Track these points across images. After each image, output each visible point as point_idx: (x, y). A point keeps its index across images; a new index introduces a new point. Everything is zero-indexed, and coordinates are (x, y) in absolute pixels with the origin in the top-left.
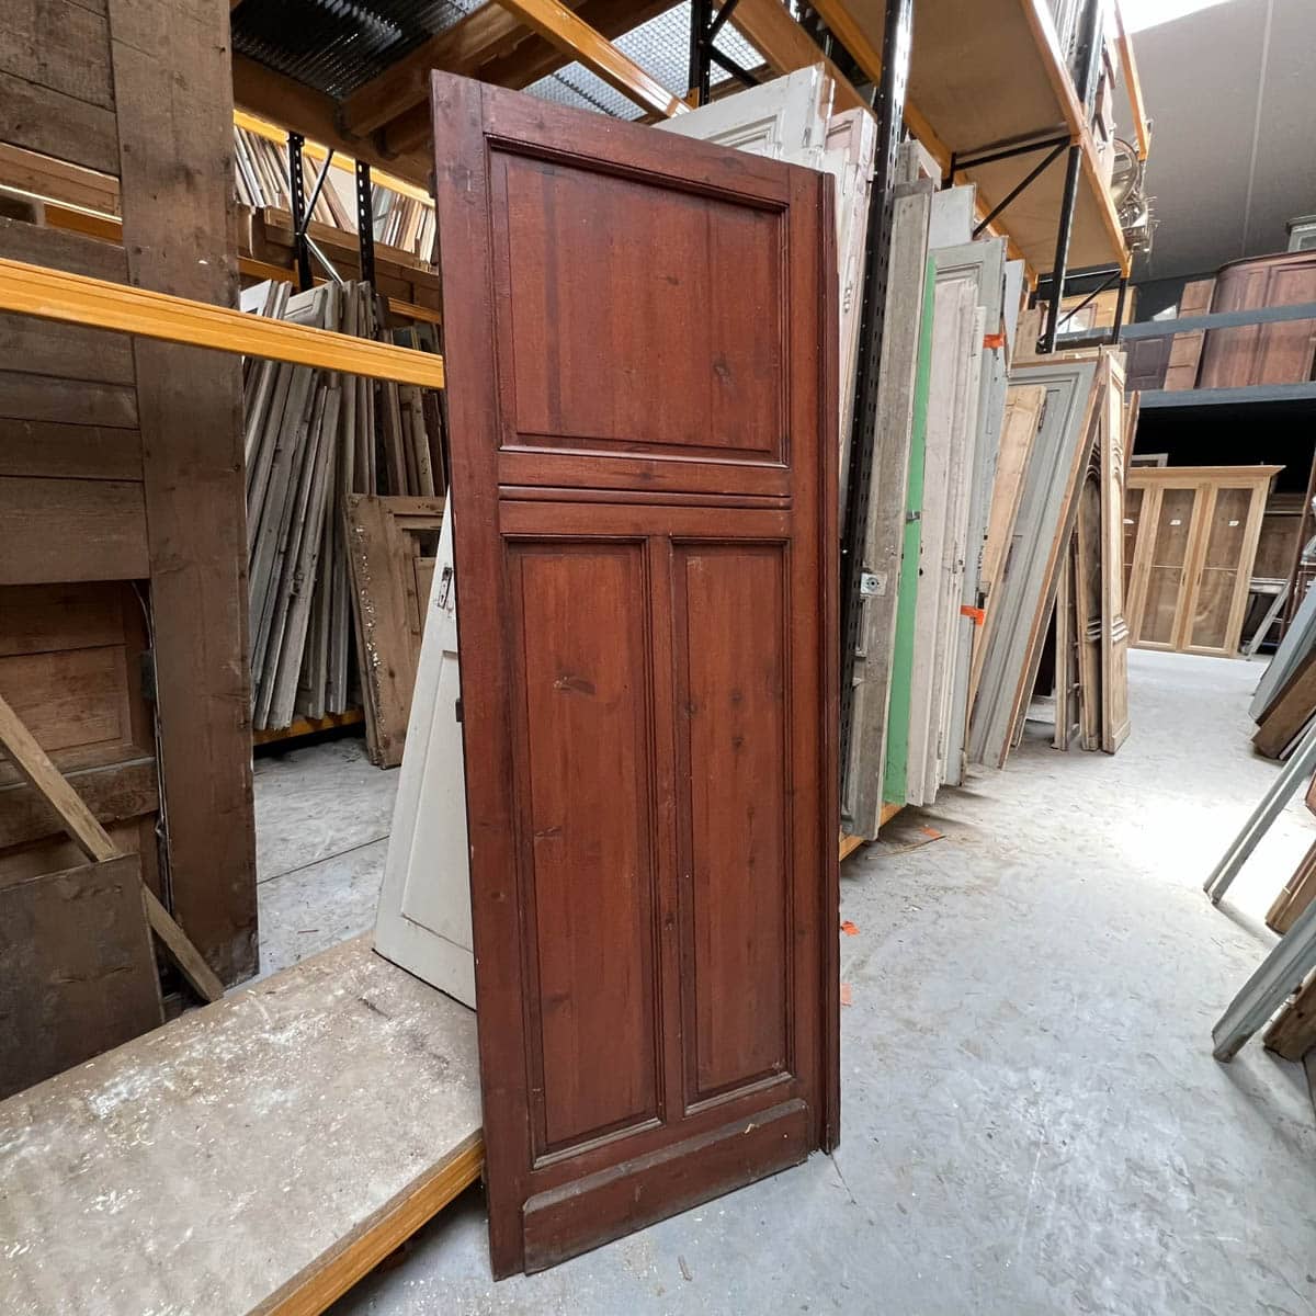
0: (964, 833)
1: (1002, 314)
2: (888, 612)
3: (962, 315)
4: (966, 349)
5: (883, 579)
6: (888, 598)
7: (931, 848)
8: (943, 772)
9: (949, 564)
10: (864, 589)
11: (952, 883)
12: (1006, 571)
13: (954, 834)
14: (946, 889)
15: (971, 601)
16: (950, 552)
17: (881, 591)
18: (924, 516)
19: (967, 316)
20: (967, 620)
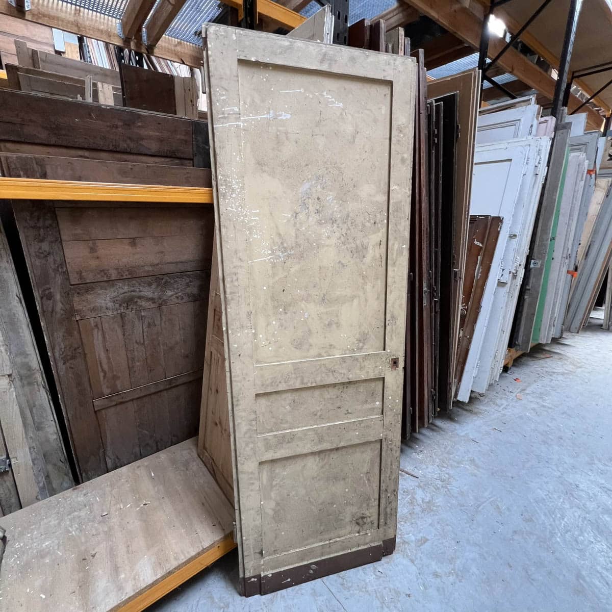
0: (560, 356)
1: (595, 162)
2: (541, 274)
3: (579, 168)
4: (579, 178)
5: (539, 263)
6: (541, 269)
7: (547, 360)
8: (554, 332)
9: (565, 256)
10: (532, 265)
11: (556, 371)
12: (587, 255)
13: (556, 356)
14: (554, 373)
15: (572, 268)
16: (566, 251)
17: (539, 266)
18: (557, 239)
19: (581, 167)
20: (570, 276)
